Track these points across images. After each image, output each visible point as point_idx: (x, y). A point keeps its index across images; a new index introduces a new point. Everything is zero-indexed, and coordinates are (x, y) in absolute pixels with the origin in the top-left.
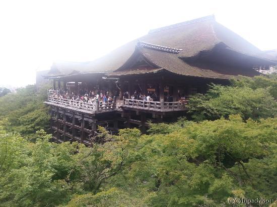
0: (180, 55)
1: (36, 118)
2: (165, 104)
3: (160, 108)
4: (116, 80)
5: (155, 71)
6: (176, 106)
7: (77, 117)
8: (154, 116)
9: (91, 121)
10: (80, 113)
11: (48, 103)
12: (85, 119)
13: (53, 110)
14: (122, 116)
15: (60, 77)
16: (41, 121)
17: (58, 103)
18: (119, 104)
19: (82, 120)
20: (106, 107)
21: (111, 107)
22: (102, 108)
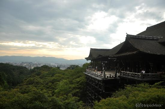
0: (159, 41)
1: (80, 81)
6: (155, 76)
9: (102, 84)
12: (99, 83)
14: (120, 82)
16: (82, 82)
18: (118, 74)
19: (98, 84)
20: (110, 76)
21: (114, 76)
22: (108, 76)
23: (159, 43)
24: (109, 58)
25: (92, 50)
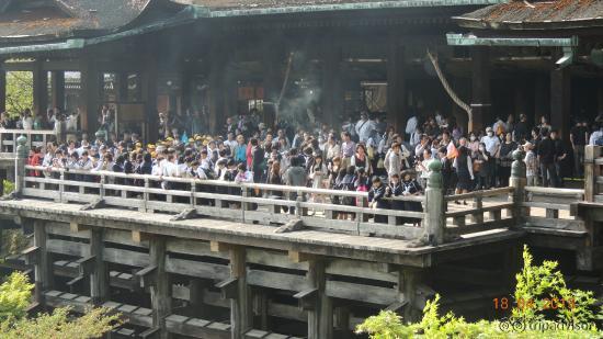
4: (559, 52)
7: (278, 282)
12: (334, 289)
13: (58, 246)
15: (81, 43)
17: (102, 205)
20: (478, 213)
22: (459, 217)
24: (456, 39)
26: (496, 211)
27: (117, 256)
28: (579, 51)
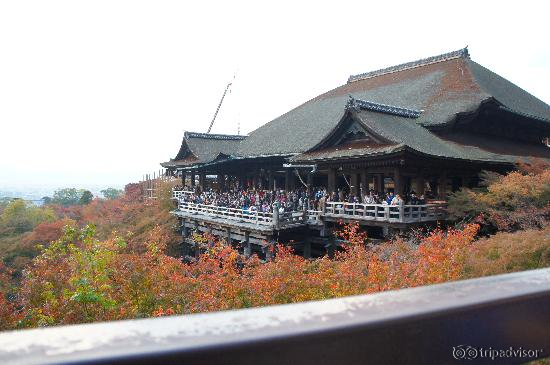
2: (407, 210)
3: (397, 216)
4: (312, 169)
5: (389, 150)
6: (424, 212)
7: (237, 238)
8: (386, 232)
9: (263, 243)
10: (242, 229)
11: (178, 213)
12: (251, 241)
13: (187, 225)
14: (322, 234)
15: (198, 167)
17: (197, 214)
18: (315, 212)
19: (245, 243)
20: (291, 218)
21: (300, 218)
23: (422, 125)
24: (285, 165)
25: (190, 136)
26: (297, 218)
27: (200, 229)
28: (317, 168)
